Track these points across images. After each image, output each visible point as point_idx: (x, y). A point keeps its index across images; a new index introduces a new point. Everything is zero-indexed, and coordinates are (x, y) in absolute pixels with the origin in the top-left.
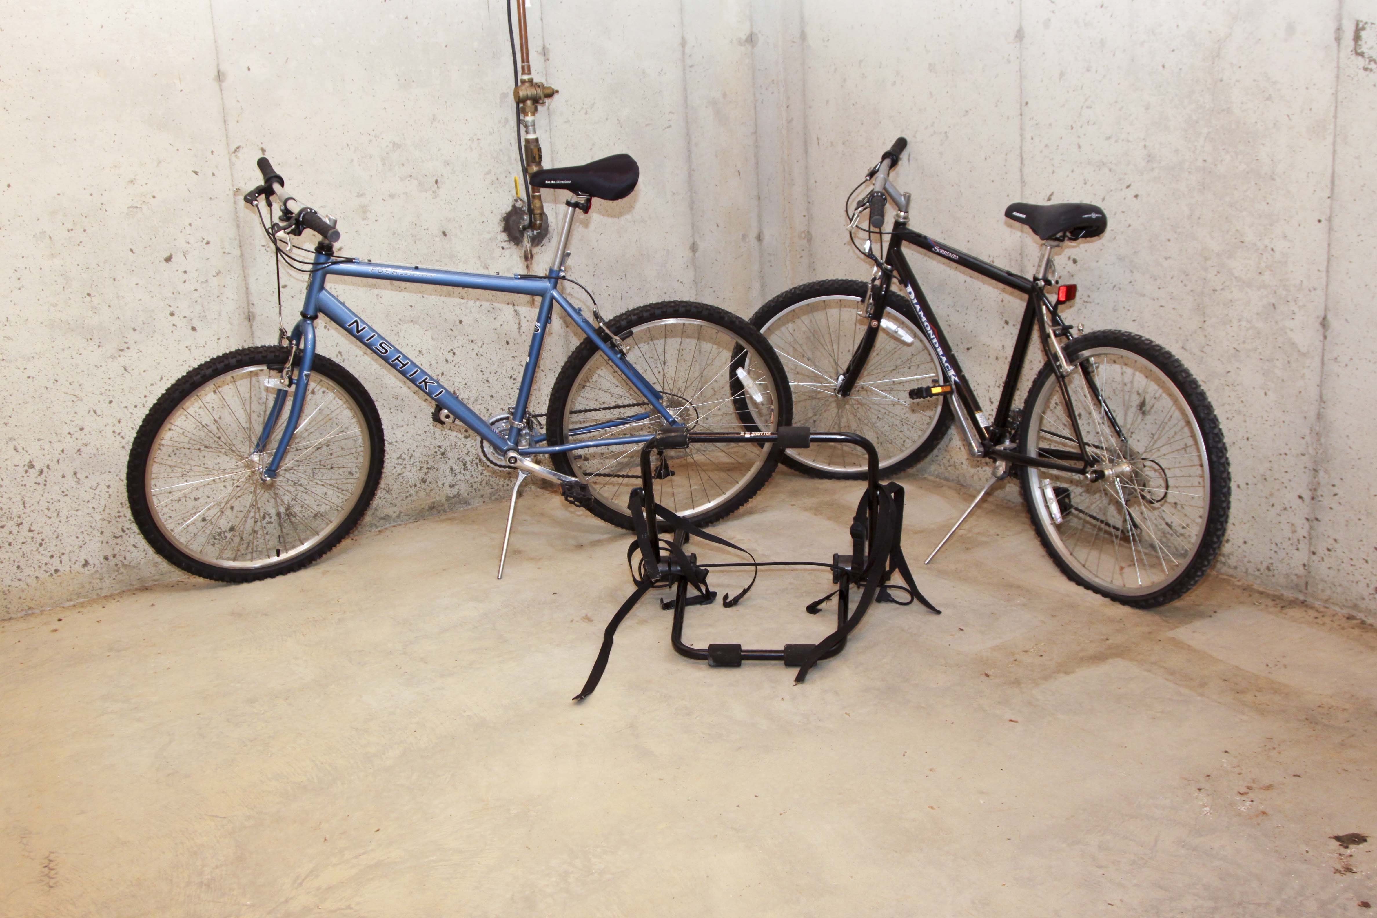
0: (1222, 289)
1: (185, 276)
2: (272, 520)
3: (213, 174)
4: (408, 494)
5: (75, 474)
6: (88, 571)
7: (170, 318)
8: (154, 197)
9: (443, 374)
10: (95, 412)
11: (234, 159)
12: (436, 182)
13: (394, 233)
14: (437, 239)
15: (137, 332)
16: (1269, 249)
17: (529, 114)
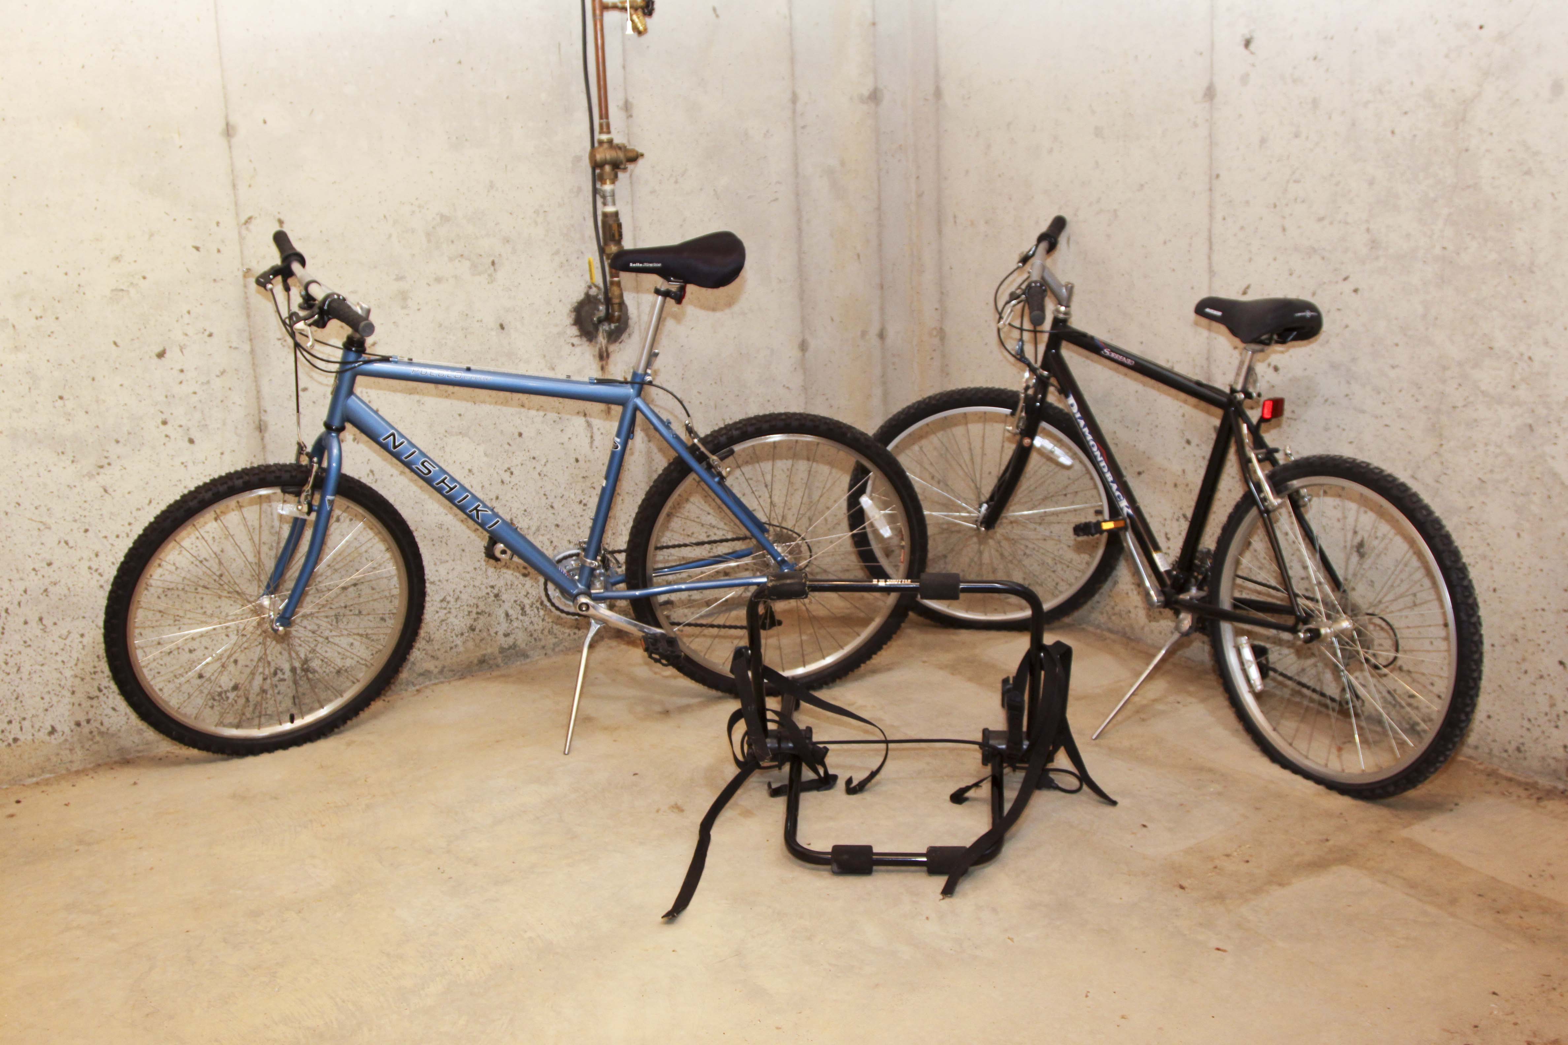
0: (1464, 406)
1: (182, 377)
2: (286, 677)
3: (219, 251)
4: (453, 645)
5: (41, 619)
6: (55, 740)
7: (162, 427)
8: (144, 278)
9: (497, 498)
10: (67, 543)
11: (244, 232)
12: (493, 263)
13: (440, 325)
14: (493, 333)
15: (120, 445)
16: (1526, 357)
17: (608, 182)
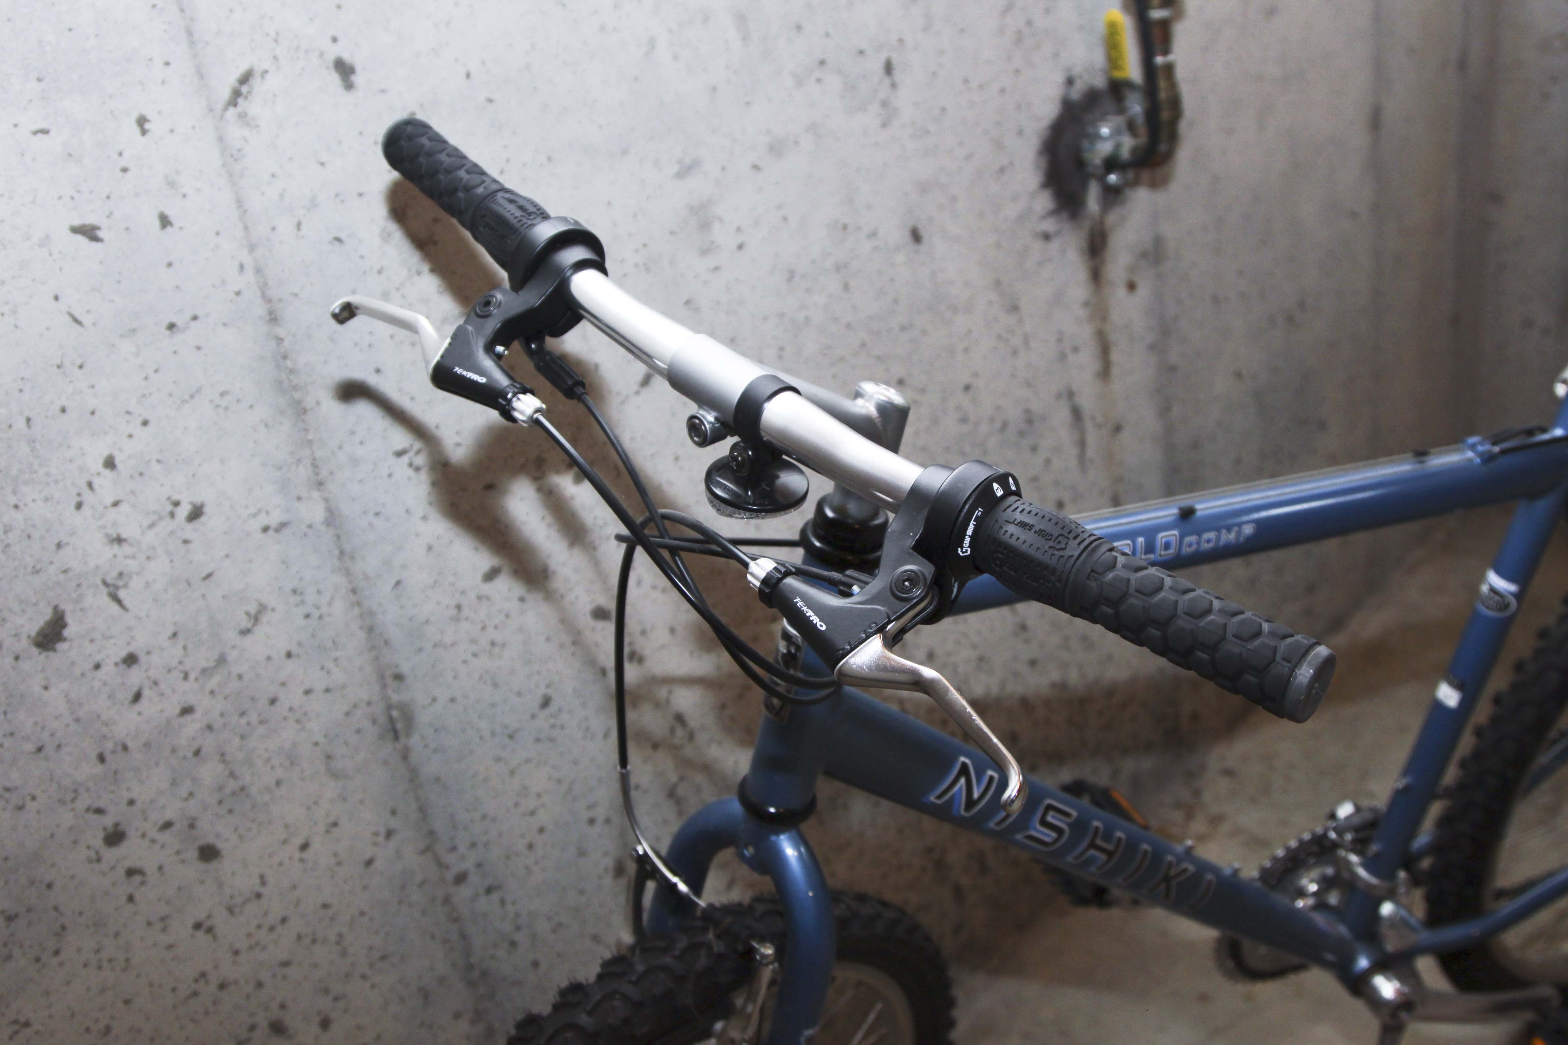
1: (136, 677)
3: (165, 221)
7: (110, 855)
11: (235, 132)
12: (889, 68)
14: (900, 258)
